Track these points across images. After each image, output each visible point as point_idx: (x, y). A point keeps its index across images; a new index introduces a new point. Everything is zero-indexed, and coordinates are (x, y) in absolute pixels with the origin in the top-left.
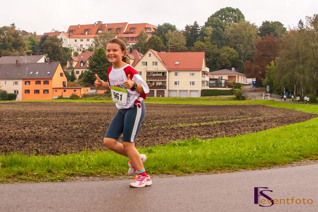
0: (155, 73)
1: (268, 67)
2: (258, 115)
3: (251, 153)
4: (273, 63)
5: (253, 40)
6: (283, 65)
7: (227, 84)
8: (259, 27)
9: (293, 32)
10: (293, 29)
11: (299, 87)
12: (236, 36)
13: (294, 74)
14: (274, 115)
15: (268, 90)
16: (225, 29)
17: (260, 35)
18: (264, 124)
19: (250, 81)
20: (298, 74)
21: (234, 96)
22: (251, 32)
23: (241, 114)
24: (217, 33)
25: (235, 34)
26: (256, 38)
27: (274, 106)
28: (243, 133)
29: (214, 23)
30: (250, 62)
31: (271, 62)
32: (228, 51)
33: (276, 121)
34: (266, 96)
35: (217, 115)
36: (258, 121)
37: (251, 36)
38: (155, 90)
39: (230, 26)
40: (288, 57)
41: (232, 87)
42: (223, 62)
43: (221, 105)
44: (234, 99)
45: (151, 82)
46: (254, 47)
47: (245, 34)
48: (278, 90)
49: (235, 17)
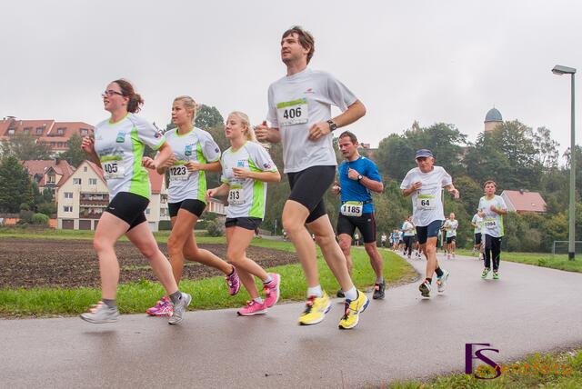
0: (93, 195)
6: (275, 188)
21: (206, 231)
27: (261, 245)
38: (93, 221)
44: (206, 235)
45: (87, 208)
48: (267, 224)
49: (210, 120)
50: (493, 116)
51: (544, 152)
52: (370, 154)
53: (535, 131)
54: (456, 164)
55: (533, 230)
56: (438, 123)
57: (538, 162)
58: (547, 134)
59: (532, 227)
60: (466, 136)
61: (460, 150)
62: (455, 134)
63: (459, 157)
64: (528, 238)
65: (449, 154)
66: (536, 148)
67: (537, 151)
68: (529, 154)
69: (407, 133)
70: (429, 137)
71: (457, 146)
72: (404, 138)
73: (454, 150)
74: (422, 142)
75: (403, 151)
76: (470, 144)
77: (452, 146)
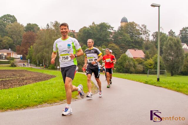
1: (29, 49)
2: (23, 75)
3: (15, 100)
4: (32, 47)
5: (21, 33)
6: (37, 48)
7: (6, 58)
8: (25, 26)
9: (43, 30)
10: (43, 28)
11: (45, 60)
12: (12, 31)
13: (43, 53)
14: (31, 76)
15: (29, 61)
16: (6, 27)
17: (26, 31)
18: (26, 81)
19: (19, 56)
20: (45, 54)
22: (21, 29)
23: (14, 75)
24: (1, 29)
26: (23, 32)
27: (32, 71)
28: (13, 86)
30: (19, 45)
31: (31, 46)
32: (7, 39)
33: (33, 80)
34: (28, 65)
36: (22, 79)
37: (20, 31)
39: (9, 25)
40: (40, 44)
41: (9, 59)
42: (4, 45)
43: (2, 69)
44: (10, 66)
46: (22, 37)
47: (17, 30)
48: (34, 62)
49: (12, 20)
50: (124, 20)
51: (144, 34)
52: (75, 34)
53: (140, 26)
54: (109, 39)
55: (140, 65)
57: (142, 38)
58: (145, 27)
59: (139, 64)
60: (113, 28)
61: (111, 33)
62: (110, 26)
63: (110, 36)
64: (138, 68)
65: (106, 35)
66: (141, 32)
67: (141, 34)
68: (138, 35)
69: (90, 26)
70: (99, 28)
71: (110, 32)
72: (89, 28)
73: (109, 33)
74: (96, 30)
75: (89, 33)
76: (115, 31)
77: (108, 31)
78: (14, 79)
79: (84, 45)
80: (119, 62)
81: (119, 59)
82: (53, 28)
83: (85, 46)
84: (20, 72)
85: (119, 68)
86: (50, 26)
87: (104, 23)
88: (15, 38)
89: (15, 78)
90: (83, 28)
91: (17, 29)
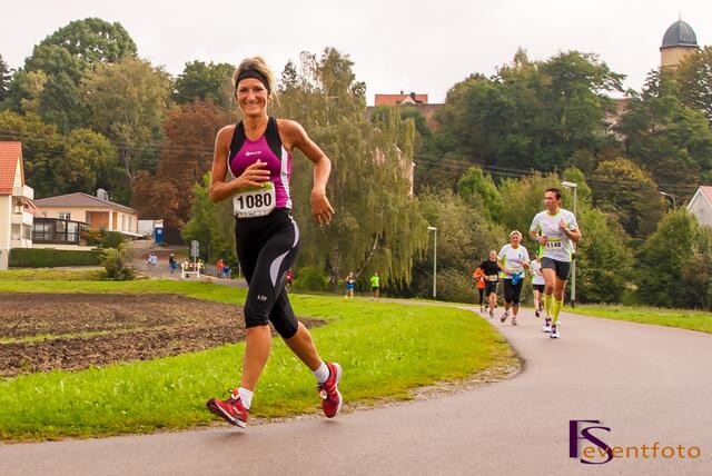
1: (196, 189)
2: (165, 319)
5: (159, 113)
7: (82, 235)
8: (175, 76)
12: (112, 100)
14: (207, 323)
15: (195, 252)
16: (83, 80)
17: (180, 100)
18: (175, 344)
19: (148, 226)
21: (103, 269)
22: (155, 91)
23: (119, 317)
24: (58, 91)
25: (107, 96)
26: (168, 108)
27: (210, 298)
29: (52, 62)
30: (147, 173)
31: (205, 177)
32: (87, 141)
34: (191, 269)
35: (48, 320)
36: (160, 336)
37: (153, 100)
39: (97, 72)
41: (97, 243)
42: (74, 172)
43: (66, 291)
44: (102, 277)
46: (162, 132)
47: (135, 95)
48: (223, 254)
49: (111, 48)
50: (678, 37)
52: (429, 115)
54: (603, 133)
56: (566, 52)
60: (622, 77)
61: (609, 105)
62: (602, 73)
63: (608, 121)
65: (587, 113)
69: (504, 73)
70: (547, 80)
71: (605, 98)
72: (497, 82)
73: (598, 105)
74: (532, 91)
75: (495, 110)
76: (632, 92)
77: (593, 97)
78: (119, 335)
79: (473, 169)
80: (652, 253)
81: (653, 238)
82: (317, 84)
83: (475, 173)
84: (155, 304)
85: (652, 281)
86: (299, 72)
87: (577, 53)
88: (126, 135)
89: (126, 331)
90: (467, 80)
91: (134, 92)
